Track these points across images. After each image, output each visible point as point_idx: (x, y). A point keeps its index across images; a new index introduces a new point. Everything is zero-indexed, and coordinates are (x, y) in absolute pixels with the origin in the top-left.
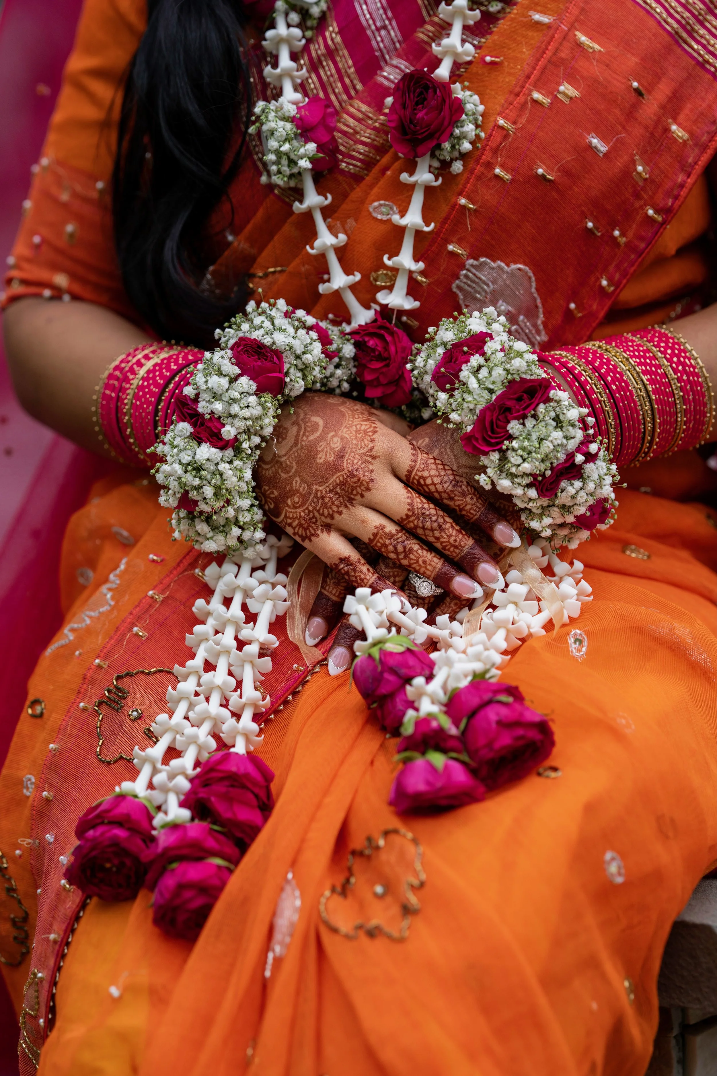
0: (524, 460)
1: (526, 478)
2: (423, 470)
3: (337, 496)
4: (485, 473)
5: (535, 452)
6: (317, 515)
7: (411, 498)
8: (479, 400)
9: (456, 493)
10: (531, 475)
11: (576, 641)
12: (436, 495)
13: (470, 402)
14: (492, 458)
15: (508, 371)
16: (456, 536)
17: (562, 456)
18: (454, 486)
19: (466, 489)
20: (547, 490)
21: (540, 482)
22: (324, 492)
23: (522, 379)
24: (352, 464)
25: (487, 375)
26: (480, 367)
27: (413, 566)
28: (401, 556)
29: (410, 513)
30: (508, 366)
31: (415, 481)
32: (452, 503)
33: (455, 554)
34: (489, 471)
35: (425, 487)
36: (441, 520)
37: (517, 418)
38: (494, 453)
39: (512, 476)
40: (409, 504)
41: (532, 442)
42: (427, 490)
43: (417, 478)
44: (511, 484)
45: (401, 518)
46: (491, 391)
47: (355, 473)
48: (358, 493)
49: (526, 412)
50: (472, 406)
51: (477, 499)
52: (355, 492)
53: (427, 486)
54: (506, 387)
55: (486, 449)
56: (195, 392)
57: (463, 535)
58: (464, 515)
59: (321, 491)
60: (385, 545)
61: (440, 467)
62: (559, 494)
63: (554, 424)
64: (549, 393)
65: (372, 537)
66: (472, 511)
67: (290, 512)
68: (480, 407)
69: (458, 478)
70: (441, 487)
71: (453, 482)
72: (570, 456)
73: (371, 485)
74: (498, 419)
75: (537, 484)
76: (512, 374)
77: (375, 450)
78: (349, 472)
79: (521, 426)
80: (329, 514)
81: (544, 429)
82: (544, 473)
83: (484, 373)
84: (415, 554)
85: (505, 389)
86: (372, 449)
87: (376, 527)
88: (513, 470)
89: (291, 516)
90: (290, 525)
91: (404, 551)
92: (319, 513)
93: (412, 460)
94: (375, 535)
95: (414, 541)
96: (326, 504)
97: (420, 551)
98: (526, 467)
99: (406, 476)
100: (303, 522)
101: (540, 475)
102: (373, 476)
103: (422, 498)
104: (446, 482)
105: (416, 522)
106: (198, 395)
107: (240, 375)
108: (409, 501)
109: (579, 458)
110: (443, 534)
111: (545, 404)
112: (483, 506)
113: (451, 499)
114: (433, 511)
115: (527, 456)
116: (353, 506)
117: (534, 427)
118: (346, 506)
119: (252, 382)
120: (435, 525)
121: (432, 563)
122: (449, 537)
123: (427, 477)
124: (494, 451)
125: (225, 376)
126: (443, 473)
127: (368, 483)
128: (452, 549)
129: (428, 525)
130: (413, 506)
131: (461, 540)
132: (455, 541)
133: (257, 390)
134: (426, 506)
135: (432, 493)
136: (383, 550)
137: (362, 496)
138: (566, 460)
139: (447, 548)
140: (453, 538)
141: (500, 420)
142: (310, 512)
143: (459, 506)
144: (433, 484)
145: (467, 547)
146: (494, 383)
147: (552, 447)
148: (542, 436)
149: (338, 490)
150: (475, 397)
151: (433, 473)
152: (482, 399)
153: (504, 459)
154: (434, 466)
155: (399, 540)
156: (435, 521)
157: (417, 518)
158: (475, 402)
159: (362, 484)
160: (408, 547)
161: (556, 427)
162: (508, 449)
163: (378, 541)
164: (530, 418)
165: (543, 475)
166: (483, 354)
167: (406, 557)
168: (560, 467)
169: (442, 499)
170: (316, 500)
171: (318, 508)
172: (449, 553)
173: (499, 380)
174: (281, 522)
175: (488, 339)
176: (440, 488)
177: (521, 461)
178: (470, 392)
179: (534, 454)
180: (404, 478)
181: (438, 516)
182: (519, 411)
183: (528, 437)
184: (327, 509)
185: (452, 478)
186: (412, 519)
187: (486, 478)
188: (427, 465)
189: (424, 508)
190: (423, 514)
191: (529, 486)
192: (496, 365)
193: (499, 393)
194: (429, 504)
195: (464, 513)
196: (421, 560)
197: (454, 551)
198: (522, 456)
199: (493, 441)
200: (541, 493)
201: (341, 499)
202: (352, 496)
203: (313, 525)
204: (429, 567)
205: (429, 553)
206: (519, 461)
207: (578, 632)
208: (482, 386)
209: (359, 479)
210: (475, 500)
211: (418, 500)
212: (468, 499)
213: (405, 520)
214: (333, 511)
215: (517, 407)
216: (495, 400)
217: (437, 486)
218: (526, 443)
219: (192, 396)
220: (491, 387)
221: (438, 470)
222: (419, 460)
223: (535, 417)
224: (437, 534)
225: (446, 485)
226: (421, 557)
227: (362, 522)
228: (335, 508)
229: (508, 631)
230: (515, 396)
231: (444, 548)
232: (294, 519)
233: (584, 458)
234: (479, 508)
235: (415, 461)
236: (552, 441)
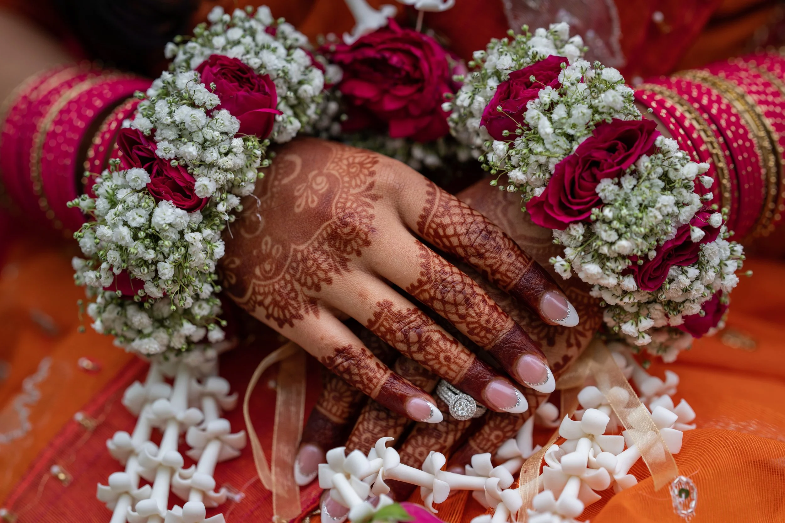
0: (620, 236)
1: (622, 262)
2: (443, 215)
3: (324, 257)
4: (563, 256)
5: (635, 224)
6: (297, 286)
7: (426, 257)
8: (552, 150)
9: (487, 247)
10: (629, 257)
11: (681, 491)
12: (460, 251)
13: (541, 153)
14: (573, 232)
15: (595, 110)
16: (489, 315)
17: (672, 231)
18: (485, 238)
19: (501, 242)
20: (650, 279)
21: (640, 267)
22: (305, 253)
23: (615, 120)
24: (344, 209)
25: (565, 115)
26: (553, 105)
27: (431, 363)
28: (414, 348)
29: (424, 279)
30: (595, 102)
31: (431, 231)
32: (481, 262)
33: (486, 341)
34: (568, 251)
35: (445, 240)
36: (468, 291)
37: (611, 176)
38: (576, 226)
39: (602, 259)
40: (422, 265)
41: (632, 209)
42: (447, 243)
43: (434, 226)
44: (600, 270)
45: (412, 285)
46: (571, 138)
47: (348, 220)
48: (353, 249)
49: (623, 166)
50: (542, 160)
51: (517, 256)
52: (349, 249)
53: (448, 237)
54: (593, 132)
55: (564, 219)
56: (151, 126)
57: (499, 314)
58: (498, 280)
59: (302, 252)
60: (392, 332)
61: (467, 211)
62: (668, 286)
63: (662, 184)
64: (655, 140)
65: (373, 318)
66: (509, 274)
67: (259, 286)
68: (554, 161)
69: (490, 228)
70: (467, 239)
71: (484, 233)
72: (684, 230)
73: (370, 237)
74: (581, 177)
75: (637, 270)
76: (601, 113)
77: (376, 187)
78: (340, 219)
79: (616, 187)
80: (313, 283)
81: (647, 191)
82: (647, 255)
83: (559, 112)
84: (434, 346)
85: (591, 135)
86: (372, 186)
87: (379, 304)
88: (605, 250)
89: (262, 290)
90: (261, 303)
91: (419, 341)
92: (300, 283)
93: (428, 201)
94: (378, 315)
95: (434, 327)
96: (308, 268)
97: (441, 343)
98: (624, 246)
99: (419, 223)
100: (278, 298)
101: (641, 258)
102: (374, 224)
103: (440, 258)
104: (474, 232)
105: (432, 292)
106: (153, 130)
107: (218, 108)
108: (423, 261)
109: (697, 233)
110: (471, 312)
111: (649, 155)
112: (525, 266)
113: (480, 256)
114: (457, 278)
115: (624, 230)
116: (348, 270)
117: (633, 189)
118: (337, 271)
119: (234, 119)
120: (460, 297)
121: (458, 361)
122: (479, 315)
123: (448, 225)
124: (576, 222)
125: (198, 107)
126: (470, 219)
127: (366, 234)
128: (483, 333)
129: (450, 296)
130: (428, 269)
131: (496, 321)
132: (488, 321)
133: (240, 131)
134: (447, 269)
135: (455, 248)
136: (388, 337)
137: (359, 254)
138: (678, 237)
139: (476, 331)
140: (485, 317)
141: (584, 179)
142: (287, 282)
143: (491, 266)
144: (456, 235)
145: (504, 331)
146: (574, 126)
147: (660, 217)
148: (646, 203)
149: (326, 247)
150: (548, 146)
151: (456, 219)
152: (557, 149)
153: (590, 235)
154: (458, 211)
155: (412, 325)
156: (460, 292)
157: (435, 286)
158: (547, 153)
159: (358, 235)
160: (425, 336)
161: (664, 189)
162: (597, 220)
163: (382, 325)
164: (627, 176)
165: (645, 257)
166: (557, 86)
167: (421, 349)
168: (670, 246)
169: (468, 256)
170: (294, 265)
171: (298, 276)
172: (478, 339)
173: (581, 122)
174: (248, 301)
175: (563, 64)
176: (465, 240)
177: (617, 237)
178: (540, 140)
179: (634, 227)
180: (415, 227)
181: (464, 284)
182: (612, 167)
183: (626, 202)
184: (311, 276)
185: (482, 226)
186: (427, 287)
187: (563, 262)
188: (447, 208)
189: (444, 273)
190: (443, 280)
191: (624, 273)
192: (577, 101)
193: (582, 140)
194: (451, 267)
195: (498, 276)
196: (442, 356)
197: (485, 337)
198: (617, 230)
199: (575, 208)
200: (641, 284)
201: (330, 260)
202: (345, 255)
203: (293, 302)
204: (453, 366)
205: (454, 346)
206: (613, 237)
207: (684, 479)
208: (558, 131)
209: (354, 229)
210: (514, 257)
211: (436, 261)
212: (504, 256)
213: (418, 287)
214: (320, 279)
215: (609, 160)
216: (577, 150)
217: (462, 238)
218: (624, 212)
219: (147, 132)
220: (571, 132)
221: (463, 215)
222: (437, 201)
223: (635, 173)
224: (462, 310)
225: (473, 237)
226: (442, 351)
227: (361, 295)
228: (321, 275)
229: (582, 482)
230: (607, 145)
231: (471, 331)
232: (265, 295)
233: (703, 233)
234: (520, 269)
235: (431, 202)
236: (660, 209)
